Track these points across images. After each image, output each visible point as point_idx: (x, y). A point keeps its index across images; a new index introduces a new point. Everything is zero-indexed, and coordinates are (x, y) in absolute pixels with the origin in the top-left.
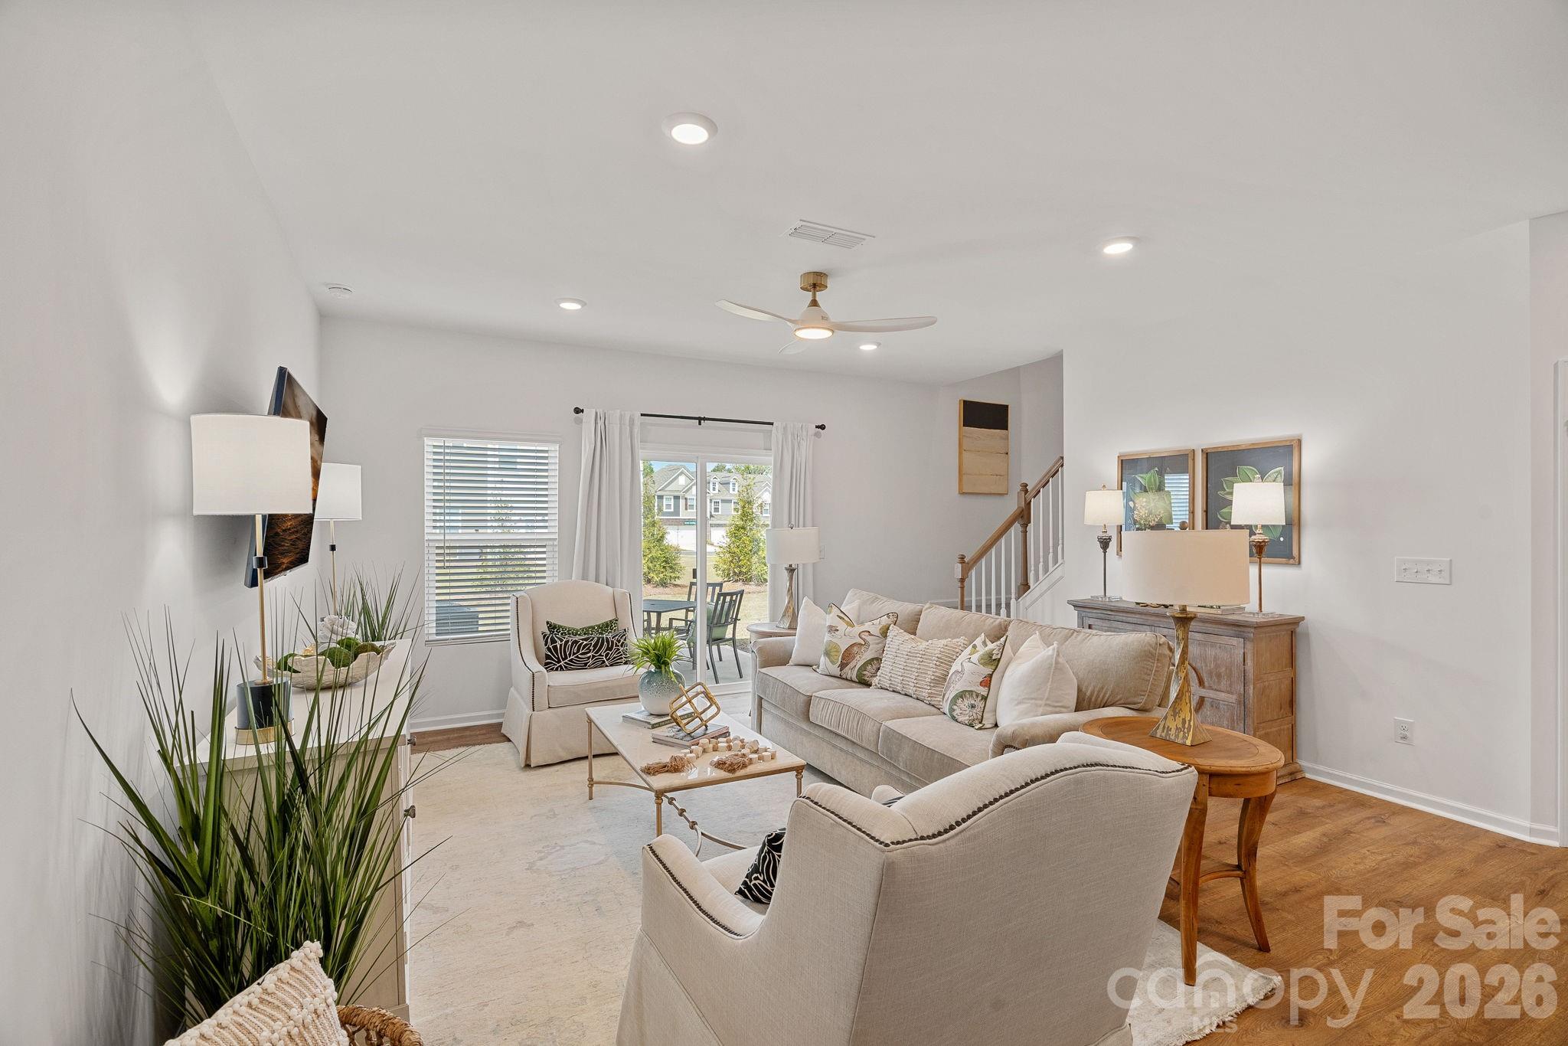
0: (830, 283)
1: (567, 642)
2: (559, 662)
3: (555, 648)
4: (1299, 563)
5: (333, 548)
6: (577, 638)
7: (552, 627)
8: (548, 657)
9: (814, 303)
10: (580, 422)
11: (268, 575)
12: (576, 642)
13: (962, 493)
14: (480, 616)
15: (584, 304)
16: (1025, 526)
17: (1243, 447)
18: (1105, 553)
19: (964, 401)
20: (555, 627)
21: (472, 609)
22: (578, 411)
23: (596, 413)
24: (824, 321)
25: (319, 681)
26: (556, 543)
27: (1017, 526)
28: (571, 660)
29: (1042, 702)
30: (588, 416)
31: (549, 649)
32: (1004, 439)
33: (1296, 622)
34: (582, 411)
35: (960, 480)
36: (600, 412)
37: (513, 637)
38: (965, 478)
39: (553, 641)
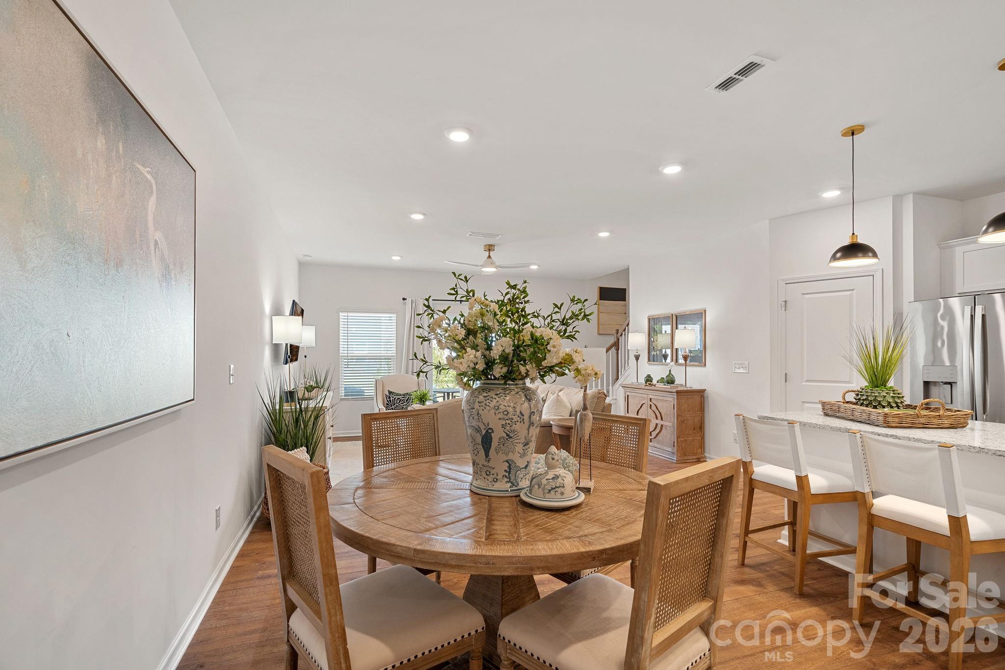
0: (496, 248)
1: (395, 398)
2: (392, 406)
3: (390, 400)
4: (705, 365)
5: (306, 357)
6: (399, 397)
7: (390, 392)
8: (387, 404)
9: (489, 257)
10: (405, 304)
11: (291, 361)
12: (399, 398)
13: (599, 334)
14: (365, 391)
15: (401, 257)
16: (618, 350)
17: (687, 313)
18: (637, 362)
19: (600, 287)
20: (391, 393)
21: (362, 389)
22: (404, 299)
23: (412, 300)
24: (492, 264)
25: (303, 397)
26: (395, 358)
27: (613, 349)
28: (396, 406)
29: (553, 414)
30: (409, 301)
31: (388, 401)
32: (624, 306)
33: (703, 391)
34: (406, 299)
35: (598, 328)
36: (414, 299)
37: (375, 399)
38: (600, 326)
39: (390, 398)
